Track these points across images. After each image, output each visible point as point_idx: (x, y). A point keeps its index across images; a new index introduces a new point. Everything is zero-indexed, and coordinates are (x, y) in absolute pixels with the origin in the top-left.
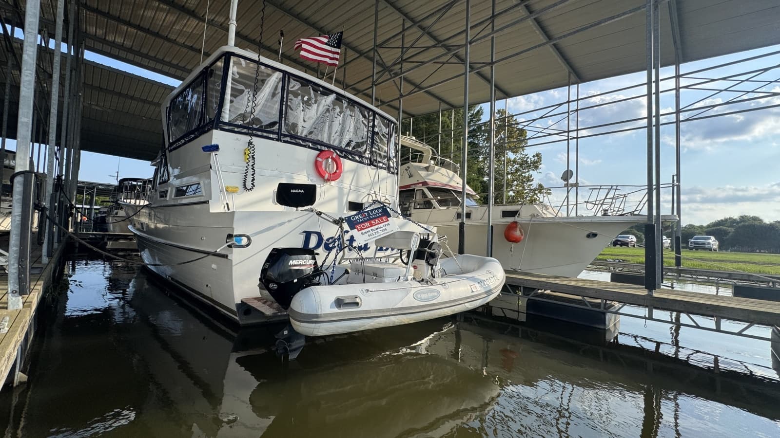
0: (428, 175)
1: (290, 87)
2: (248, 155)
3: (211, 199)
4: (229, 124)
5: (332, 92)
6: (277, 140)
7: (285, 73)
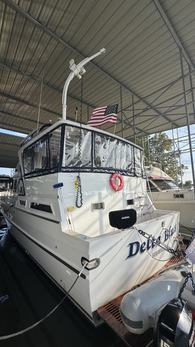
0: (151, 173)
1: (96, 139)
2: (78, 185)
3: (61, 221)
4: (66, 168)
5: (115, 138)
6: (91, 172)
7: (92, 131)
